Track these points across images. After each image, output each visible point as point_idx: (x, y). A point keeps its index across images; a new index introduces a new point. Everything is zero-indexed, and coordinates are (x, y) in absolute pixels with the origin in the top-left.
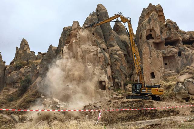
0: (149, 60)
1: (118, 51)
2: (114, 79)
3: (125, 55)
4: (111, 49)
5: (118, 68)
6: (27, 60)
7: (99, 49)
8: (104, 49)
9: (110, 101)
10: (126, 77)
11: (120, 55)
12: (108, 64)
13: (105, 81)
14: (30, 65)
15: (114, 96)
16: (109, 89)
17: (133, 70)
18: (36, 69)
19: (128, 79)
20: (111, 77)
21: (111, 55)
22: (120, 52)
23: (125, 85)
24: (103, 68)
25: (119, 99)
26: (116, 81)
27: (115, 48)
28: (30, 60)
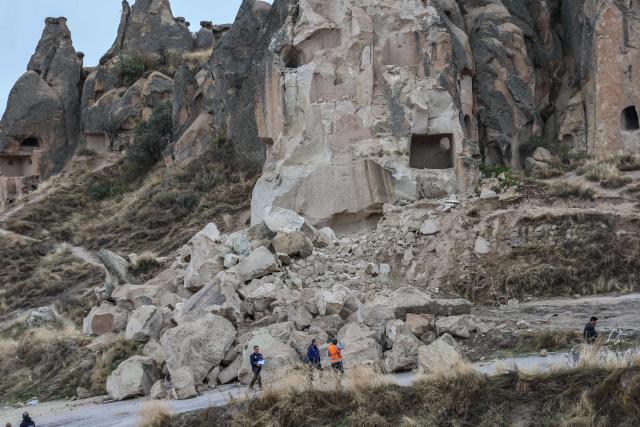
0: (619, 58)
1: (503, 21)
2: (482, 127)
3: (527, 38)
4: (474, 12)
5: (499, 86)
6: (161, 51)
7: (432, 10)
8: (448, 13)
9: (474, 214)
10: (530, 123)
11: (507, 39)
12: (466, 71)
13: (450, 136)
14: (171, 68)
15: (486, 192)
16: (466, 165)
17: (553, 96)
18: (193, 82)
19: (536, 128)
20: (474, 122)
21: (474, 35)
22: (509, 27)
23: (526, 151)
24: (444, 85)
25: (503, 204)
26: (493, 134)
27: (490, 9)
28: (172, 51)
